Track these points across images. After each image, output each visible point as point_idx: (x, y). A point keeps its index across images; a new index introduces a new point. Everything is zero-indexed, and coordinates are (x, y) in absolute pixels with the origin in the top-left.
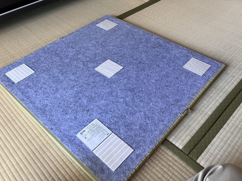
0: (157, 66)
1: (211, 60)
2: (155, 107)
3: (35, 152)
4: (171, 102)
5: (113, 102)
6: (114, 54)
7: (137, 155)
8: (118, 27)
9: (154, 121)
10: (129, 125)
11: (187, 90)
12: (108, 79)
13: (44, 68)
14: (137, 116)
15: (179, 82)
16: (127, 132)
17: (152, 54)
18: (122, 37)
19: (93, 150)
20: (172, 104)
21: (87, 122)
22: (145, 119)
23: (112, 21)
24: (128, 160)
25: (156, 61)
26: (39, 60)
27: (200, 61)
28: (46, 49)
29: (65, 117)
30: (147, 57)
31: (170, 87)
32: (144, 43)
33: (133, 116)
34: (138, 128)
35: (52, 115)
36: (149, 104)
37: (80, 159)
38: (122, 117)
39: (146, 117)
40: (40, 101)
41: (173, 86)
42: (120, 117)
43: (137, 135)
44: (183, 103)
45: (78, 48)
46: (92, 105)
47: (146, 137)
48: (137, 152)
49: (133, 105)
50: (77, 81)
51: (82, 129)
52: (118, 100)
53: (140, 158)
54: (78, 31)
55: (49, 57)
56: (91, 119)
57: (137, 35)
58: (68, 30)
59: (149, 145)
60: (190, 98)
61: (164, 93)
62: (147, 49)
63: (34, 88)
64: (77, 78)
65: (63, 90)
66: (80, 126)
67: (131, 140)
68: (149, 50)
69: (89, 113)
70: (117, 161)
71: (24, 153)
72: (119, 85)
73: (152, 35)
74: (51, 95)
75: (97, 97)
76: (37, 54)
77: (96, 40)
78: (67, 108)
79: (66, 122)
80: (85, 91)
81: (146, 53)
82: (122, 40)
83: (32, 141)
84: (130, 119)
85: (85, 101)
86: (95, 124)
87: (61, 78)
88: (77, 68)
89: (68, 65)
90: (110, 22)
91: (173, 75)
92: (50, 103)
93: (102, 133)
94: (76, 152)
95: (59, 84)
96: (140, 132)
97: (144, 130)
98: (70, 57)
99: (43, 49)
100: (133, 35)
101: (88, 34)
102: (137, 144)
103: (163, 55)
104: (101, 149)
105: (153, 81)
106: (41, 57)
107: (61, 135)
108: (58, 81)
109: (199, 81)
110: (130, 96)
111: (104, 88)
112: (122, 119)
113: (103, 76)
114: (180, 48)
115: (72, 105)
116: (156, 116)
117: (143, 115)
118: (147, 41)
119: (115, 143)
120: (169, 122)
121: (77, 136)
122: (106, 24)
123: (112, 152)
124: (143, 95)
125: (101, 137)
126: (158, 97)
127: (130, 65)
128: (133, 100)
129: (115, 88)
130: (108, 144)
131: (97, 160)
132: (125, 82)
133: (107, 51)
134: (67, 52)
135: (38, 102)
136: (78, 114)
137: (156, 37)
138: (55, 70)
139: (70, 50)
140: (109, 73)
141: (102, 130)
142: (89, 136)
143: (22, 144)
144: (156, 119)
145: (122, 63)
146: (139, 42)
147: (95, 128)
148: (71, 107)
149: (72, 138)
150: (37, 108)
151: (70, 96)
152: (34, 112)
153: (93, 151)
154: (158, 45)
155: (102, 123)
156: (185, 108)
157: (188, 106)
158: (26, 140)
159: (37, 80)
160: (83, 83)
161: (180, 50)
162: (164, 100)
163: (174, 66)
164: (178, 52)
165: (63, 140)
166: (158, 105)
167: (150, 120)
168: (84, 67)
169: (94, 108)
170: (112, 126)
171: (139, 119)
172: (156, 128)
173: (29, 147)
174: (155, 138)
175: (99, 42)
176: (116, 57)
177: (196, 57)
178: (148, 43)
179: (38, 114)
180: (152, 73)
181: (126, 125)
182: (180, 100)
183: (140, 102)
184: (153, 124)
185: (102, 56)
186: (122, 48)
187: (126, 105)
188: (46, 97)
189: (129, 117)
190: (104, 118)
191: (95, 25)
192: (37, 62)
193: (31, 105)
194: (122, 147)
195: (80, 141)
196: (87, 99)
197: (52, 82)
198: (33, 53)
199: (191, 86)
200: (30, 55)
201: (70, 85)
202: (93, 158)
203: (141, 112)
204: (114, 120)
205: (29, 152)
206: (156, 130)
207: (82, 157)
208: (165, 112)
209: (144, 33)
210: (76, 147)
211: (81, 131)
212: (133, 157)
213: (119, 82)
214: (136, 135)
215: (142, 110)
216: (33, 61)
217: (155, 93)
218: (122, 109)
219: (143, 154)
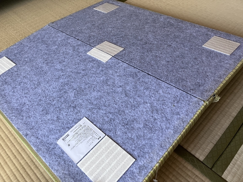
0: (168, 46)
1: (240, 38)
2: (166, 95)
3: (25, 168)
4: (190, 87)
5: (108, 93)
6: (113, 36)
7: (140, 168)
8: (119, 9)
9: (165, 115)
10: (129, 123)
11: (211, 72)
12: (103, 64)
13: (26, 60)
14: (141, 110)
15: (198, 63)
16: (126, 133)
17: (161, 34)
18: (123, 19)
19: (78, 162)
20: (190, 89)
21: (72, 123)
22: (153, 113)
23: (113, 4)
24: (127, 176)
25: (166, 40)
26: (22, 51)
27: (225, 39)
28: (32, 38)
29: (45, 118)
30: (155, 37)
31: (187, 69)
32: (151, 23)
33: (134, 110)
34: (141, 126)
35: (29, 117)
36: (157, 92)
37: (59, 177)
38: (120, 112)
39: (154, 110)
40: (17, 99)
41: (190, 67)
42: (116, 113)
43: (140, 136)
44: (207, 87)
45: (70, 32)
46: (81, 99)
47: (154, 138)
48: (140, 163)
49: (136, 94)
50: (65, 70)
51: (65, 133)
52: (115, 90)
53: (145, 171)
54: (72, 16)
55: (34, 46)
56: (78, 118)
57: (142, 16)
58: (62, 15)
59: (158, 151)
60: (217, 82)
61: (179, 75)
62: (155, 28)
63: (12, 85)
64: (64, 67)
65: (46, 83)
66: (63, 129)
67: (131, 145)
68: (158, 30)
69: (76, 111)
70: (110, 177)
71: (12, 168)
72: (116, 70)
73: (161, 15)
74: (31, 90)
75: (87, 88)
76: (21, 44)
77: (91, 23)
78: (49, 106)
79: (45, 125)
80: (72, 82)
81: (154, 33)
82: (123, 21)
83: (21, 152)
84: (130, 114)
85: (72, 94)
86: (83, 125)
87: (45, 68)
88: (66, 54)
89: (55, 53)
90: (110, 5)
91: (190, 56)
92: (29, 101)
93: (91, 137)
94: (55, 167)
95: (42, 76)
96: (145, 131)
97: (151, 129)
98: (58, 43)
99: (29, 38)
100: (137, 16)
101: (83, 18)
102: (141, 151)
103: (175, 35)
104: (89, 161)
105: (164, 62)
106: (25, 47)
107: (37, 143)
108: (41, 73)
109: (227, 61)
110: (131, 83)
111: (97, 76)
112: (120, 115)
113: (97, 61)
114: (197, 27)
115: (55, 101)
116: (168, 108)
117: (150, 107)
118: (154, 21)
119: (108, 151)
120: (187, 115)
121: (58, 143)
122: (105, 7)
123: (104, 165)
124: (149, 81)
125: (90, 142)
126: (171, 81)
127: (133, 46)
128: (135, 88)
129: (112, 75)
130: (99, 152)
131: (82, 178)
132: (125, 65)
133: (105, 32)
134: (56, 37)
135: (15, 101)
136: (62, 112)
137: (166, 16)
138: (39, 60)
139: (59, 35)
140: (104, 57)
141: (91, 132)
142: (73, 143)
143: (9, 157)
144: (167, 112)
145: (122, 44)
146: (145, 22)
147: (83, 130)
148: (53, 104)
149: (52, 147)
150: (12, 109)
151: (54, 90)
152: (8, 114)
153: (77, 164)
154: (169, 25)
155: (93, 123)
156: (211, 94)
157: (215, 91)
158: (14, 151)
159: (17, 74)
160: (72, 71)
161: (197, 29)
162: (180, 85)
163: (190, 45)
164: (195, 31)
165: (39, 150)
166: (170, 92)
167: (159, 114)
168: (74, 53)
169: (82, 103)
170: (106, 127)
171: (143, 113)
172: (168, 125)
173: (18, 160)
174: (167, 140)
175: (95, 24)
176: (116, 38)
177: (219, 35)
178: (155, 23)
179: (13, 116)
180: (161, 53)
181: (125, 123)
182: (202, 83)
183: (145, 89)
184: (164, 119)
185: (97, 38)
186: (123, 29)
187: (126, 96)
188: (25, 94)
189: (130, 112)
190: (95, 116)
191: (93, 9)
192: (20, 53)
193: (6, 106)
194: (118, 156)
195: (62, 150)
196: (75, 92)
197: (34, 75)
198: (17, 44)
199: (215, 67)
200: (13, 46)
201: (54, 76)
202: (77, 174)
203: (147, 103)
204: (108, 117)
205: (18, 167)
206: (169, 128)
207: (63, 173)
208: (181, 101)
209: (151, 14)
210: (55, 159)
211: (63, 135)
212: (135, 170)
213: (117, 66)
214: (138, 137)
215: (147, 101)
216: (16, 52)
217: (167, 76)
218: (120, 101)
219: (149, 166)
